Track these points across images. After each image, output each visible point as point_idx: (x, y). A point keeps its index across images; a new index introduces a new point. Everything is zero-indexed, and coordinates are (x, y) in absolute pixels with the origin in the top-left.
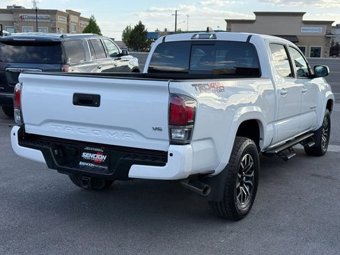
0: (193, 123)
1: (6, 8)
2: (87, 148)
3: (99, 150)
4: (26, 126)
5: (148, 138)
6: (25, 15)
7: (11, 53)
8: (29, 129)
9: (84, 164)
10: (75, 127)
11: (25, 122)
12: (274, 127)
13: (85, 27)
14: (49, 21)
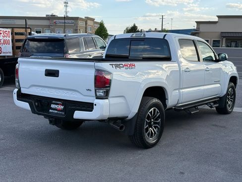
0: (109, 87)
1: (45, 16)
2: (54, 102)
3: (60, 103)
4: (22, 89)
5: (85, 96)
6: (57, 21)
7: (35, 47)
8: (24, 91)
9: (52, 111)
10: (46, 89)
11: (21, 86)
12: (179, 92)
13: (97, 28)
14: (73, 24)
